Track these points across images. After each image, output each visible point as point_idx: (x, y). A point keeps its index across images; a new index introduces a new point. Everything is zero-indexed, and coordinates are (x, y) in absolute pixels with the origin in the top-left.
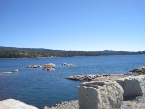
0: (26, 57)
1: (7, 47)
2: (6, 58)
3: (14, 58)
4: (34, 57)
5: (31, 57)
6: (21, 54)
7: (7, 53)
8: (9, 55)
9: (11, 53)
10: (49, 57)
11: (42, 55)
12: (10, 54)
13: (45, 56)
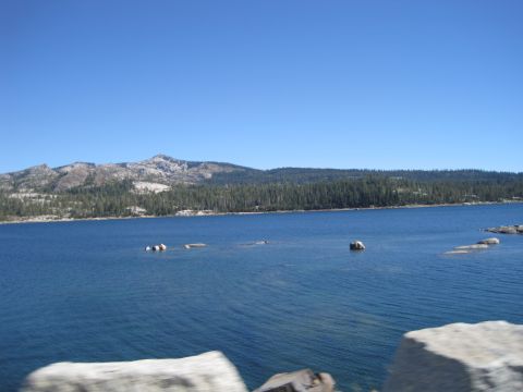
0: (419, 203)
1: (344, 171)
2: (350, 206)
3: (378, 205)
4: (447, 201)
5: (438, 203)
6: (400, 190)
7: (351, 188)
8: (358, 196)
9: (366, 189)
10: (505, 201)
11: (474, 192)
12: (362, 195)
13: (488, 198)
